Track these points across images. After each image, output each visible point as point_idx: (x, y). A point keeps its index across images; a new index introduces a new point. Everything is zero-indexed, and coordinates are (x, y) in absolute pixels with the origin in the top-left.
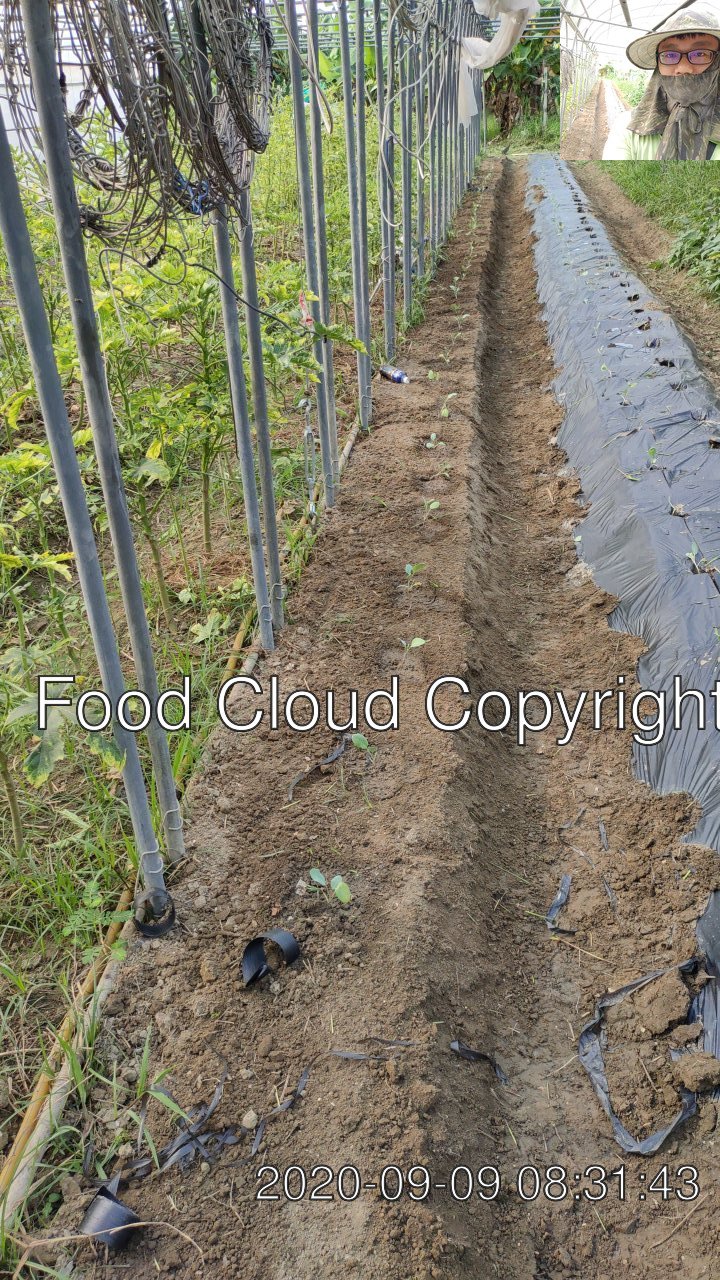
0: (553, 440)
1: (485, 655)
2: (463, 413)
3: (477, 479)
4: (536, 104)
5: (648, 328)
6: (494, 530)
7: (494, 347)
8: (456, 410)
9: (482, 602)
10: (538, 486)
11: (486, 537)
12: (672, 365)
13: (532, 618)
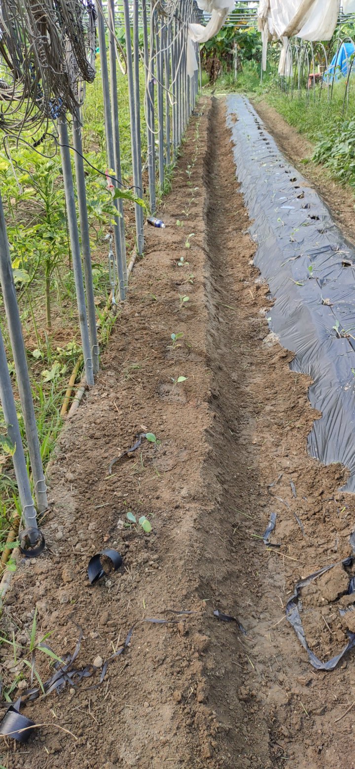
0: (251, 262)
1: (220, 387)
2: (198, 245)
3: (209, 284)
4: (230, 65)
5: (303, 197)
6: (220, 314)
7: (213, 207)
8: (194, 243)
9: (217, 356)
10: (244, 288)
11: (216, 318)
12: (318, 219)
13: (245, 366)
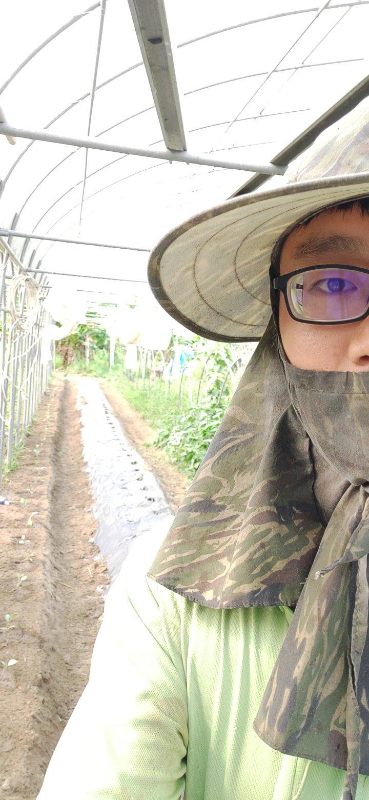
0: (92, 540)
1: (52, 670)
2: (41, 523)
3: (48, 562)
4: (83, 354)
5: (142, 480)
6: (58, 593)
7: (58, 485)
8: (37, 521)
9: (50, 636)
10: (83, 566)
11: (53, 597)
12: (154, 500)
13: (79, 646)
